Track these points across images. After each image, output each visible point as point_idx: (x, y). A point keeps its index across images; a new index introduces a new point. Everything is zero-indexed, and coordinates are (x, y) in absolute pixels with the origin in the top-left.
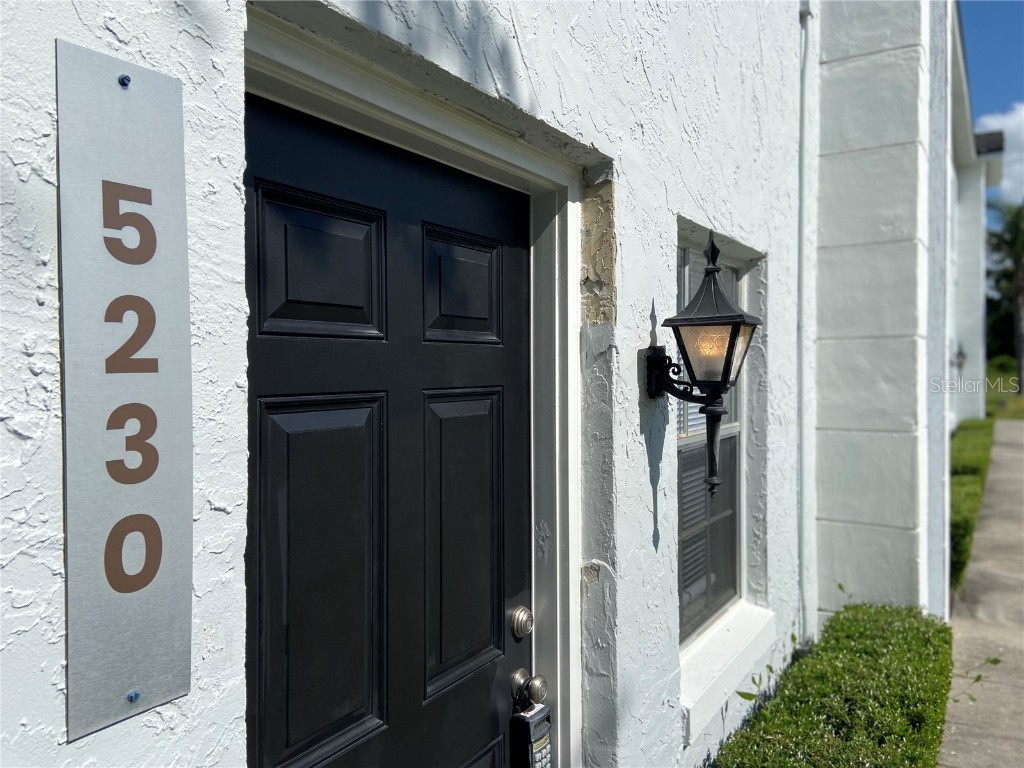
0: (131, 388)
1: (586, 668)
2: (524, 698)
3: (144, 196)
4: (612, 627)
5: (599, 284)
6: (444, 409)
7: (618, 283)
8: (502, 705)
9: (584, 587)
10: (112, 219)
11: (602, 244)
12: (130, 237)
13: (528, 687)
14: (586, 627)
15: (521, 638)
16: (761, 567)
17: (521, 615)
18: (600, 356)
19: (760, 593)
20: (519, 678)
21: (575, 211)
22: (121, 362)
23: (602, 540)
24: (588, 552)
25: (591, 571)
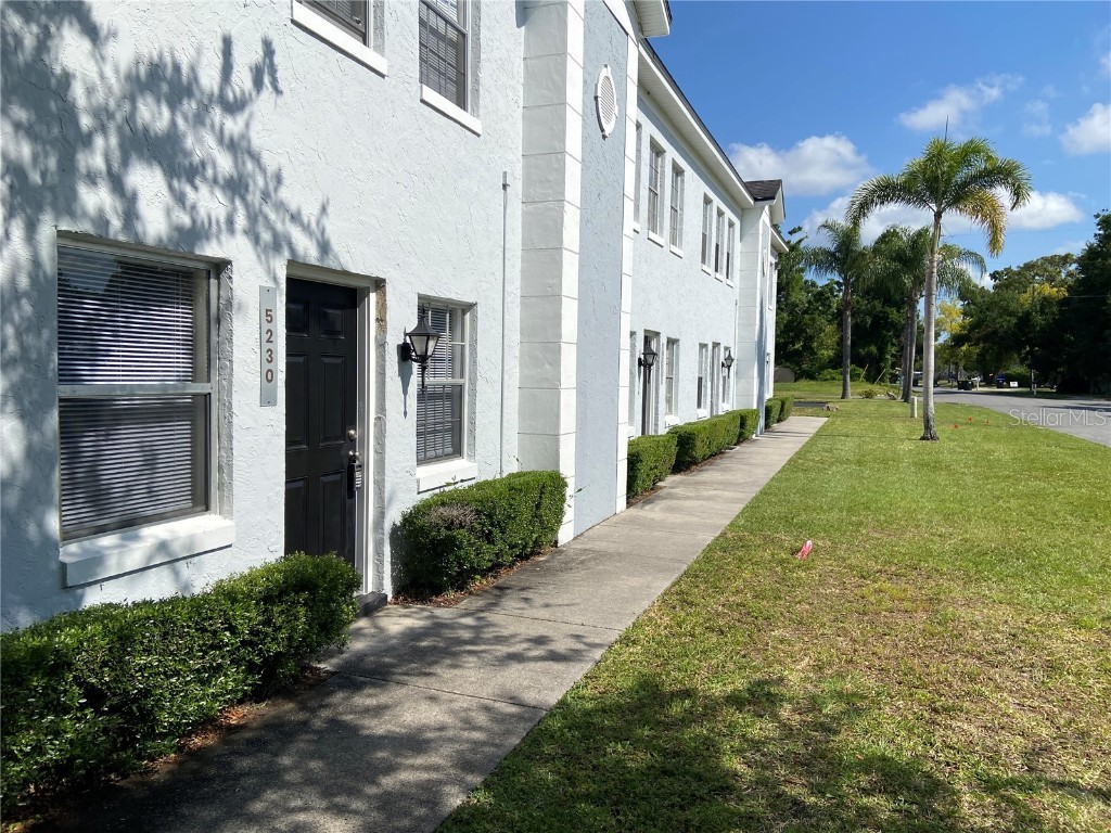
0: (270, 346)
1: (376, 451)
2: (354, 459)
3: (271, 311)
4: (384, 437)
5: (381, 320)
6: (326, 360)
7: (388, 320)
8: (346, 462)
9: (375, 424)
10: (267, 316)
11: (382, 307)
12: (269, 318)
13: (354, 456)
14: (376, 437)
15: (352, 440)
16: (473, 445)
17: (352, 432)
18: (381, 345)
19: (472, 456)
20: (351, 453)
21: (373, 296)
22: (268, 341)
23: (382, 408)
24: (377, 412)
25: (378, 419)
